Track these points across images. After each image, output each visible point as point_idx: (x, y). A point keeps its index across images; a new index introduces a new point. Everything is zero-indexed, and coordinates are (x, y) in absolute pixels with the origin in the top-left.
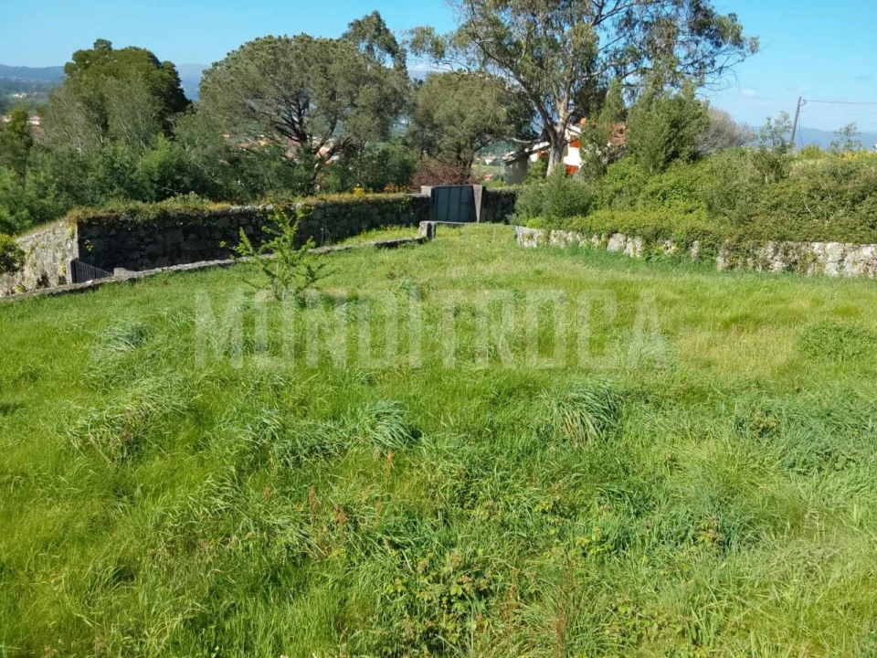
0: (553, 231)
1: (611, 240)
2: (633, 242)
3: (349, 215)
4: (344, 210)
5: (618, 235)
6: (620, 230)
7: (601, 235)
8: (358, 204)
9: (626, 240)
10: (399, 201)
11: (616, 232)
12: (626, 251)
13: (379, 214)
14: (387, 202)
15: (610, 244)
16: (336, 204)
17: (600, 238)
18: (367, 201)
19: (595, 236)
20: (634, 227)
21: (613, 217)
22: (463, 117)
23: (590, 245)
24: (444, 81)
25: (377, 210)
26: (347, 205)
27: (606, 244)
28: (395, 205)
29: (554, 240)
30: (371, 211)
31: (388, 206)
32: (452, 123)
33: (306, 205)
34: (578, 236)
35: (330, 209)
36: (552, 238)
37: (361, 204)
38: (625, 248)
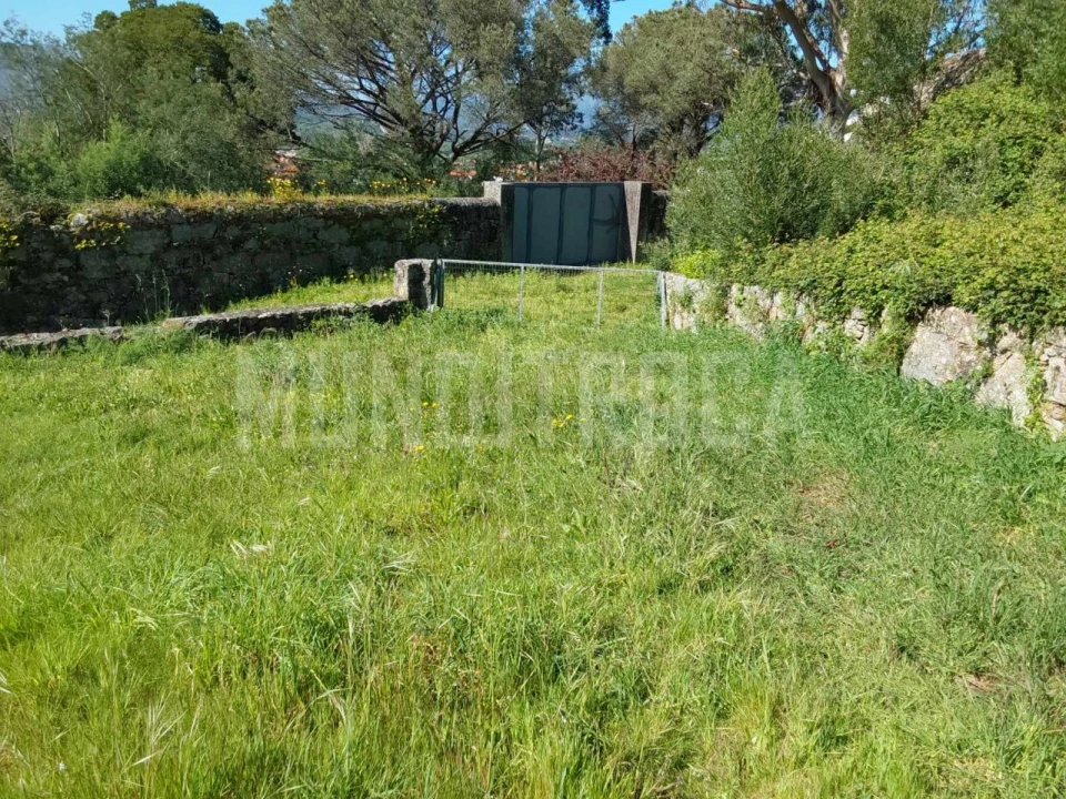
0: (735, 288)
1: (922, 334)
2: (1029, 356)
3: (251, 244)
4: (232, 233)
5: (954, 315)
6: (963, 293)
7: (879, 309)
8: (278, 216)
9: (991, 342)
10: (411, 212)
11: (945, 300)
12: (990, 394)
13: (350, 243)
14: (371, 215)
15: (914, 348)
16: (204, 217)
17: (874, 319)
18: (309, 210)
19: (857, 313)
20: (1036, 280)
21: (934, 240)
22: (672, 78)
23: (836, 349)
24: (648, 24)
25: (343, 234)
26: (240, 219)
27: (900, 349)
28: (399, 222)
29: (737, 318)
30: (323, 235)
31: (377, 223)
32: (654, 88)
33: (103, 218)
34: (801, 308)
35: (186, 228)
36: (732, 308)
37: (289, 218)
38: (987, 375)
